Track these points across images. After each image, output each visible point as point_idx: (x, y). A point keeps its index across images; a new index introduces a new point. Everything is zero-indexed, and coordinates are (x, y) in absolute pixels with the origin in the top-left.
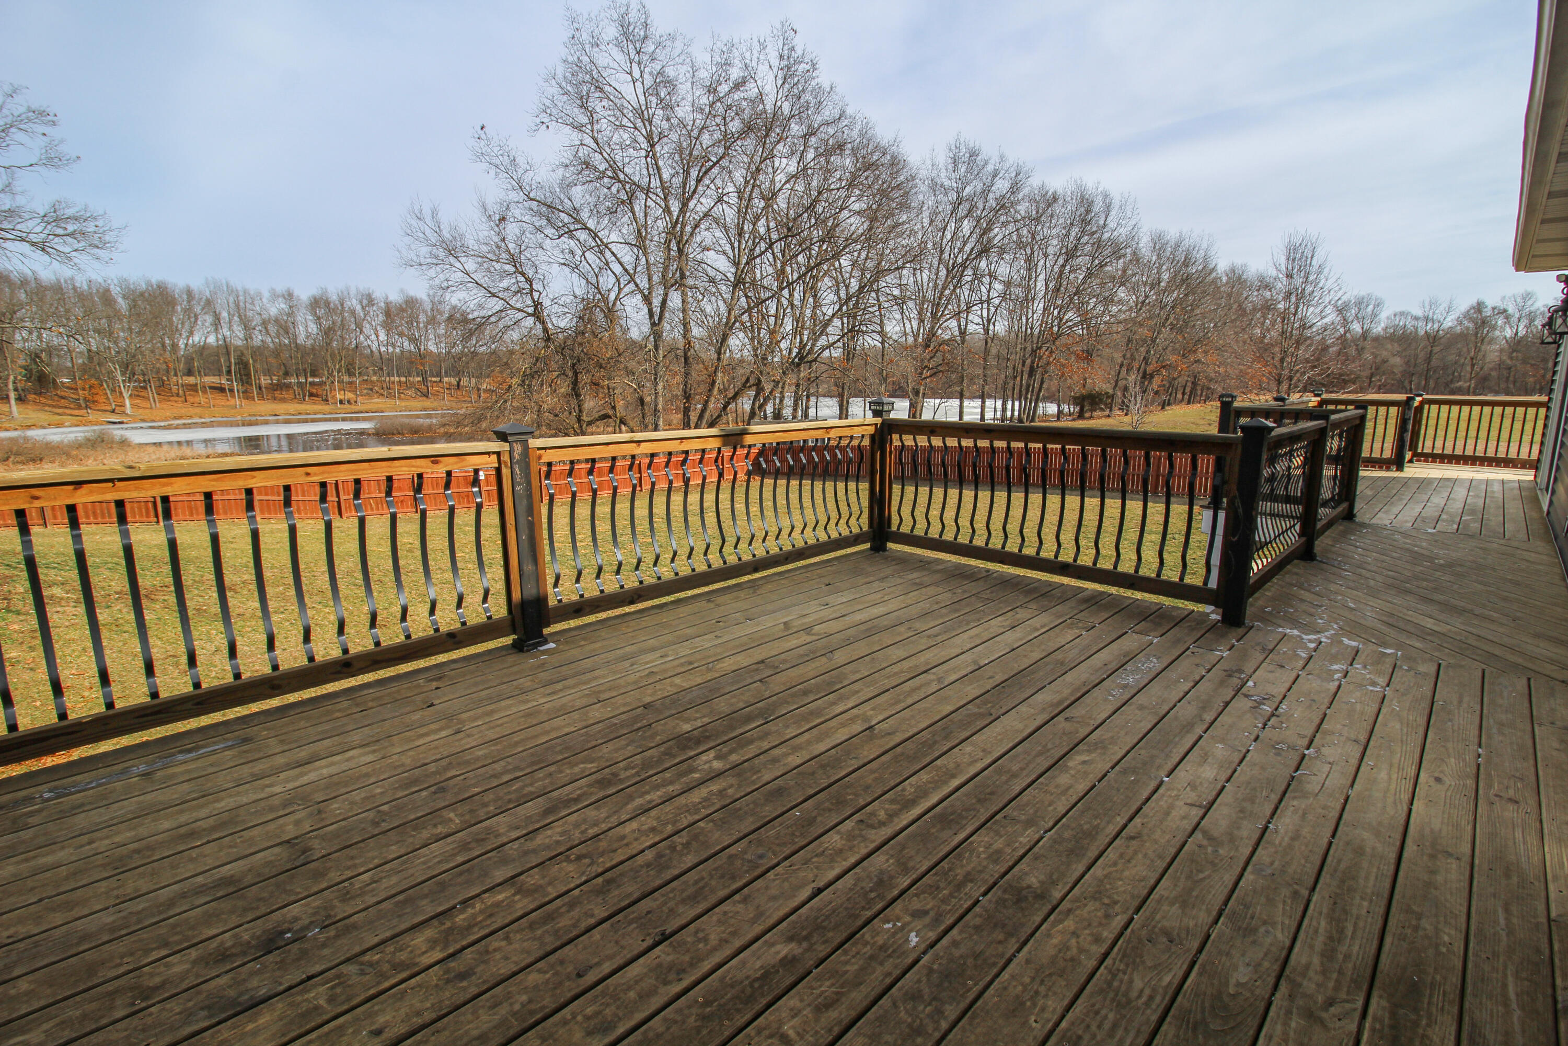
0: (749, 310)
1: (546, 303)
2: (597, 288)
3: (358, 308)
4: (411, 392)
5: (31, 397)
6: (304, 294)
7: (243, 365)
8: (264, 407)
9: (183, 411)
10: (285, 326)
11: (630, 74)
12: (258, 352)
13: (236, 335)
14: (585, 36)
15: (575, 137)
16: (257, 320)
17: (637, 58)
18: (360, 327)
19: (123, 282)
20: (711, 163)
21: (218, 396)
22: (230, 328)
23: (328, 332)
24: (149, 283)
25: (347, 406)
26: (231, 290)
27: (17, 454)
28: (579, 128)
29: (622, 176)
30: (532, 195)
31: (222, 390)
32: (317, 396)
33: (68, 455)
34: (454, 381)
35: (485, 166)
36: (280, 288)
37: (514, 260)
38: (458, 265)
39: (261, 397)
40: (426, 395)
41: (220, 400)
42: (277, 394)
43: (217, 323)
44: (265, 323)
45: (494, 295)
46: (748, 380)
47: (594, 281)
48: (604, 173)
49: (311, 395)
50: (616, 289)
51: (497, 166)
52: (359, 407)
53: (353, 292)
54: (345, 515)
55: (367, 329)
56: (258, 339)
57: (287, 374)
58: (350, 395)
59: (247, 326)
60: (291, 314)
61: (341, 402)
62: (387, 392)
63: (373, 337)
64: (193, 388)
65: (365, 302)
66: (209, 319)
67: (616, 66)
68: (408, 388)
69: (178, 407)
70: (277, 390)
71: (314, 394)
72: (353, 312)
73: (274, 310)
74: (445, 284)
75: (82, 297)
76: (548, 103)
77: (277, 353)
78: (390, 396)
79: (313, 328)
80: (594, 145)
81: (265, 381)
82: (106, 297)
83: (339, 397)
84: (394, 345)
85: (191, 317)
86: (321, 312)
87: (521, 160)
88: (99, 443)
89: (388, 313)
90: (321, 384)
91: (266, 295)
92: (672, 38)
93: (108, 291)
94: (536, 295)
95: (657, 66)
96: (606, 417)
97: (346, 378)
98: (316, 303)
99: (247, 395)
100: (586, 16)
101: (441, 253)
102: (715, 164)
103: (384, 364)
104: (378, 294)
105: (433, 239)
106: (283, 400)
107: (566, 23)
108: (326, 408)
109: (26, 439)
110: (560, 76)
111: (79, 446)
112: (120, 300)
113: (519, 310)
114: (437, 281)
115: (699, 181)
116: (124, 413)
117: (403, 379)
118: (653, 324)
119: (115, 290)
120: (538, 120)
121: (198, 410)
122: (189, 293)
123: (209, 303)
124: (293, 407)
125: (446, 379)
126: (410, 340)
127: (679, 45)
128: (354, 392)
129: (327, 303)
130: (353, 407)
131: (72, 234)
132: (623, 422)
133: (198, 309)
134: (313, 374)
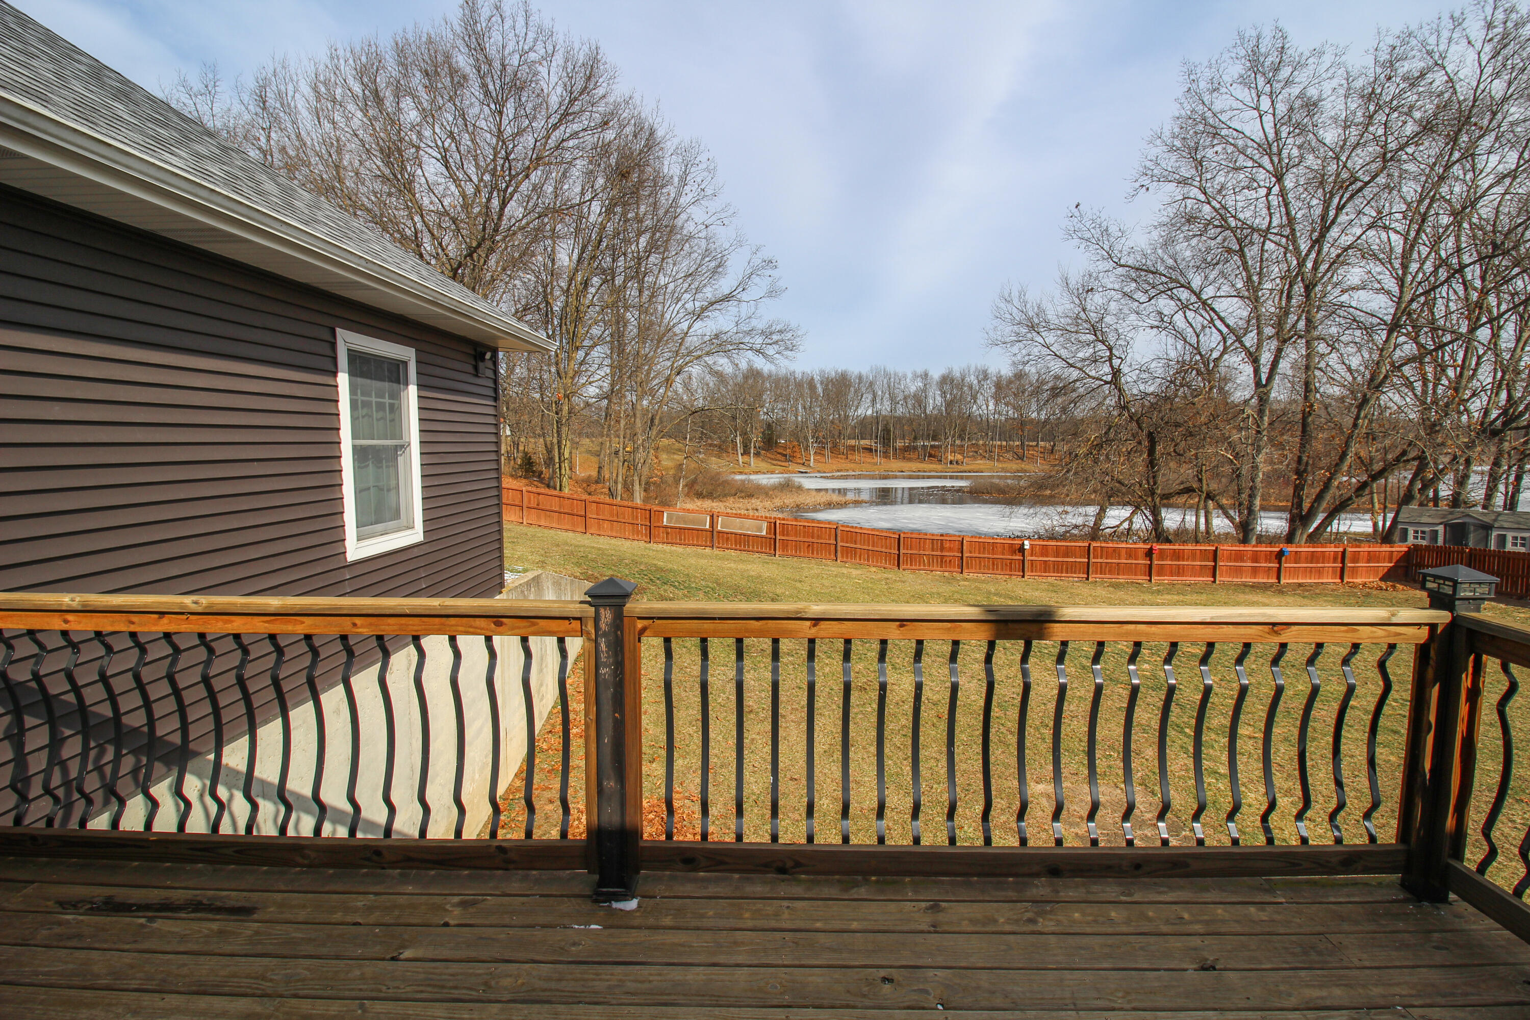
0: (1417, 359)
1: (1125, 369)
2: (1197, 349)
3: (975, 382)
4: (1009, 456)
5: (763, 452)
6: (936, 374)
7: (887, 430)
8: (895, 465)
9: (844, 466)
10: (919, 399)
11: (1257, 109)
12: (899, 419)
13: (885, 407)
14: (1203, 85)
15: (1176, 192)
16: (901, 397)
17: (1267, 89)
18: (975, 398)
19: (822, 372)
20: (1359, 184)
21: (867, 454)
22: (882, 403)
23: (949, 405)
24: (836, 372)
25: (955, 466)
26: (887, 375)
27: (741, 491)
28: (1184, 182)
29: (1232, 223)
30: (1122, 262)
31: (870, 450)
32: (934, 457)
33: (767, 494)
34: (1048, 445)
35: (1076, 241)
36: (920, 371)
37: (1094, 330)
38: (1040, 340)
39: (895, 457)
40: (1021, 458)
41: (867, 458)
42: (906, 455)
43: (874, 401)
44: (905, 398)
45: (1071, 366)
46: (1404, 453)
47: (1194, 341)
48: (1209, 222)
49: (930, 456)
50: (1221, 348)
51: (1088, 240)
52: (965, 467)
53: (972, 370)
54: (902, 567)
55: (980, 400)
56: (900, 411)
57: (915, 438)
58: (959, 457)
59: (893, 399)
60: (924, 390)
61: (951, 462)
62: (989, 454)
63: (984, 407)
64: (852, 448)
65: (981, 377)
66: (870, 397)
67: (1240, 106)
68: (1007, 451)
69: (841, 463)
70: (906, 453)
71: (932, 455)
72: (971, 387)
73: (914, 387)
74: (1027, 358)
75: (799, 385)
76: (1149, 164)
77: (910, 421)
78: (991, 458)
79: (939, 399)
80: (1202, 197)
81: (899, 444)
82: (811, 384)
83: (950, 458)
84: (1000, 414)
85: (859, 396)
86: (947, 387)
87: (1113, 230)
88: (786, 486)
89: (998, 386)
90: (939, 447)
91: (910, 376)
92: (1318, 53)
93: (812, 379)
94: (1116, 362)
95: (1295, 91)
96: (1189, 490)
97: (958, 442)
98: (946, 380)
99: (886, 455)
100: (1206, 63)
101: (1024, 330)
102: (1366, 184)
103: (988, 428)
104: (992, 370)
105: (1018, 316)
106: (910, 460)
107: (1181, 79)
108: (939, 467)
109: (749, 481)
110: (1167, 134)
111: (775, 488)
112: (818, 385)
113: (1097, 379)
114: (1019, 357)
115: (1340, 209)
116: (809, 466)
117: (1004, 443)
118: (1258, 384)
119: (817, 378)
120: (1137, 185)
121: (852, 465)
122: (860, 377)
123: (871, 384)
124: (915, 466)
125: (1042, 444)
126: (1014, 408)
127: (1327, 59)
128: (962, 454)
129: (952, 380)
130: (960, 468)
131: (776, 343)
132: (1209, 496)
133: (863, 390)
134: (934, 440)
